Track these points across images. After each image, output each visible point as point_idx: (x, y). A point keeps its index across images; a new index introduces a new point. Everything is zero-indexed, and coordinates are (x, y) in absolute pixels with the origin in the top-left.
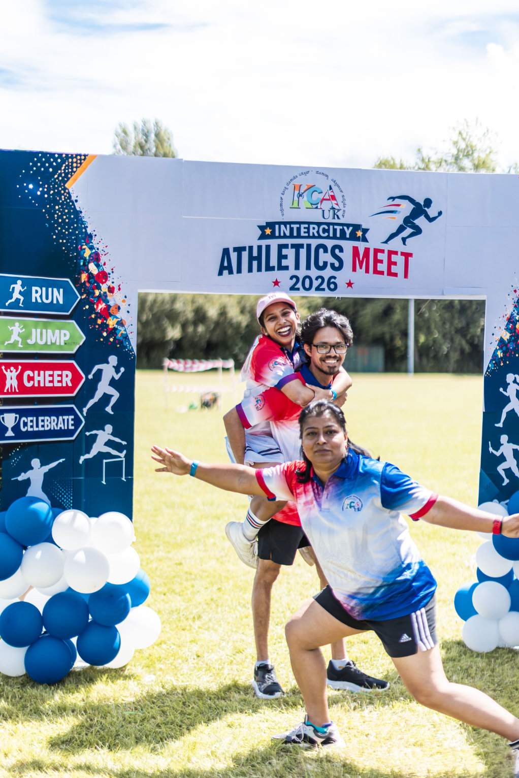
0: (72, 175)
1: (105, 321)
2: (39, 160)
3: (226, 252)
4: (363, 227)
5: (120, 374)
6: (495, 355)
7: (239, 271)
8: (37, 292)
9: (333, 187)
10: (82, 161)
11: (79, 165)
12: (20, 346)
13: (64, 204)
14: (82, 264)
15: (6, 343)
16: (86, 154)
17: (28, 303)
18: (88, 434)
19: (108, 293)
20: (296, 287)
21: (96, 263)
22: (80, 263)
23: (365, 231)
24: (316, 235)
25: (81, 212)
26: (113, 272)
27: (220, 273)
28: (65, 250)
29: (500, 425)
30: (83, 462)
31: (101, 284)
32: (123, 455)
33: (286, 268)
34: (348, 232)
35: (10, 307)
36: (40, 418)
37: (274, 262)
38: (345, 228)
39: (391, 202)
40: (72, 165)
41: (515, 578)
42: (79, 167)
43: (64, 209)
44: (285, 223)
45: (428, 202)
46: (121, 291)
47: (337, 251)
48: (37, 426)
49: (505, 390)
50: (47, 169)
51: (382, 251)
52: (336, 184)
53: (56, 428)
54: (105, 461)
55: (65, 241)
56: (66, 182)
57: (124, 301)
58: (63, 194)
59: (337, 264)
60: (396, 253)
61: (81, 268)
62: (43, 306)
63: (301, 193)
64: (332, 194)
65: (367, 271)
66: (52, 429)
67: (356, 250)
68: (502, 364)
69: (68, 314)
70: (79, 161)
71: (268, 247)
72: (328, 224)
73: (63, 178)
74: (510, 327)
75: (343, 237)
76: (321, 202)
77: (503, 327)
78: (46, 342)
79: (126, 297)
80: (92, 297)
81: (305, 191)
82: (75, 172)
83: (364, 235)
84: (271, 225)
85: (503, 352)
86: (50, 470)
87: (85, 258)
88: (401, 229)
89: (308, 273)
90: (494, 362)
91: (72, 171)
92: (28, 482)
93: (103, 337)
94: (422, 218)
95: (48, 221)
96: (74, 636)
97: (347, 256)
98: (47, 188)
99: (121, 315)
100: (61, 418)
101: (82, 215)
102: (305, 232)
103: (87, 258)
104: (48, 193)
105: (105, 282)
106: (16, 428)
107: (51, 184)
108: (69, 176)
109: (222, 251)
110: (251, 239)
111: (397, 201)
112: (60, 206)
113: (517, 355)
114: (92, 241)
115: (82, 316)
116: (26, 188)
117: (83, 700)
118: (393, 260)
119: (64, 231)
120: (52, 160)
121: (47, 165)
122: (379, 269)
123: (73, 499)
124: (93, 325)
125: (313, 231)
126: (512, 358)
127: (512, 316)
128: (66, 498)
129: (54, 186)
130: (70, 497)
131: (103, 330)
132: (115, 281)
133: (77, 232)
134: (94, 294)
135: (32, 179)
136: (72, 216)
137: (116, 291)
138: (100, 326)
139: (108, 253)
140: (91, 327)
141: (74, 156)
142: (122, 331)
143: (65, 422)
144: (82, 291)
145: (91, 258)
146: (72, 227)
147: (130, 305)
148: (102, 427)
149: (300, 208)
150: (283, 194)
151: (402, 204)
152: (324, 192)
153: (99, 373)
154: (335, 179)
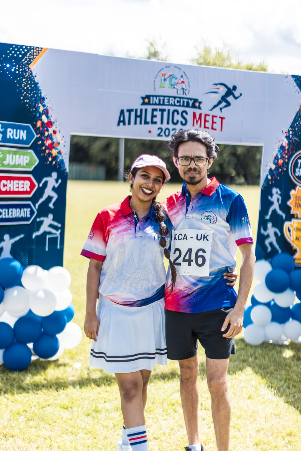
0: (33, 60)
1: (51, 151)
2: (14, 49)
3: (122, 112)
4: (200, 100)
5: (58, 184)
6: (267, 178)
7: (129, 123)
8: (10, 132)
9: (183, 76)
10: (40, 51)
13: (28, 78)
14: (38, 115)
16: (42, 47)
17: (5, 139)
18: (38, 220)
19: (53, 135)
20: (161, 134)
21: (46, 115)
22: (36, 115)
23: (200, 103)
24: (173, 104)
25: (38, 83)
26: (56, 121)
27: (119, 124)
28: (28, 106)
29: (268, 217)
30: (35, 237)
31: (49, 128)
32: (58, 233)
33: (156, 123)
34: (191, 103)
36: (10, 210)
37: (149, 119)
38: (189, 101)
39: (214, 86)
40: (33, 54)
41: (272, 303)
42: (37, 55)
43: (28, 81)
44: (156, 96)
45: (235, 88)
46: (61, 133)
47: (184, 114)
48: (8, 214)
49: (271, 197)
50: (18, 55)
51: (209, 115)
52: (185, 74)
53: (19, 216)
55: (28, 101)
56: (30, 63)
57: (62, 139)
58: (28, 72)
59: (184, 122)
60: (216, 117)
61: (38, 118)
62: (14, 141)
63: (165, 79)
64: (182, 80)
65: (200, 126)
66: (17, 216)
67: (194, 114)
68: (270, 183)
69: (29, 146)
70: (37, 52)
71: (146, 110)
72: (180, 98)
73: (28, 61)
74: (276, 161)
75: (188, 106)
76: (177, 84)
77: (272, 162)
78: (15, 163)
79: (63, 137)
80: (44, 136)
81: (168, 78)
82: (35, 58)
83: (199, 105)
84: (148, 97)
85: (272, 177)
86: (16, 242)
88: (220, 103)
89: (168, 126)
90: (266, 182)
91: (33, 58)
92: (1, 249)
93: (49, 161)
94: (231, 97)
95: (18, 88)
96: (29, 342)
97: (189, 117)
98: (18, 67)
99: (60, 148)
100: (22, 210)
101: (39, 85)
102: (167, 102)
103: (41, 112)
105: (52, 127)
107: (20, 65)
108: (32, 60)
109: (120, 111)
110: (137, 105)
111: (218, 86)
112: (26, 79)
113: (278, 178)
114: (45, 102)
115: (37, 148)
116: (5, 67)
117: (45, 379)
118: (215, 121)
119: (28, 94)
120: (21, 50)
121: (18, 53)
122: (207, 126)
123: (28, 260)
124: (43, 154)
125: (171, 102)
126: (276, 179)
127: (277, 156)
128: (25, 258)
129: (22, 66)
130: (27, 258)
131: (49, 156)
132: (57, 127)
133: (36, 96)
134: (44, 134)
135: (9, 61)
136: (33, 86)
137: (58, 133)
138: (47, 154)
139: (54, 109)
140: (42, 155)
141: (35, 48)
142: (60, 158)
143: (25, 213)
144: (38, 132)
145: (44, 112)
146: (33, 92)
147: (65, 142)
148: (47, 216)
149: (164, 87)
150: (155, 78)
151: (220, 88)
152: (178, 78)
153: (46, 183)
154: (184, 71)
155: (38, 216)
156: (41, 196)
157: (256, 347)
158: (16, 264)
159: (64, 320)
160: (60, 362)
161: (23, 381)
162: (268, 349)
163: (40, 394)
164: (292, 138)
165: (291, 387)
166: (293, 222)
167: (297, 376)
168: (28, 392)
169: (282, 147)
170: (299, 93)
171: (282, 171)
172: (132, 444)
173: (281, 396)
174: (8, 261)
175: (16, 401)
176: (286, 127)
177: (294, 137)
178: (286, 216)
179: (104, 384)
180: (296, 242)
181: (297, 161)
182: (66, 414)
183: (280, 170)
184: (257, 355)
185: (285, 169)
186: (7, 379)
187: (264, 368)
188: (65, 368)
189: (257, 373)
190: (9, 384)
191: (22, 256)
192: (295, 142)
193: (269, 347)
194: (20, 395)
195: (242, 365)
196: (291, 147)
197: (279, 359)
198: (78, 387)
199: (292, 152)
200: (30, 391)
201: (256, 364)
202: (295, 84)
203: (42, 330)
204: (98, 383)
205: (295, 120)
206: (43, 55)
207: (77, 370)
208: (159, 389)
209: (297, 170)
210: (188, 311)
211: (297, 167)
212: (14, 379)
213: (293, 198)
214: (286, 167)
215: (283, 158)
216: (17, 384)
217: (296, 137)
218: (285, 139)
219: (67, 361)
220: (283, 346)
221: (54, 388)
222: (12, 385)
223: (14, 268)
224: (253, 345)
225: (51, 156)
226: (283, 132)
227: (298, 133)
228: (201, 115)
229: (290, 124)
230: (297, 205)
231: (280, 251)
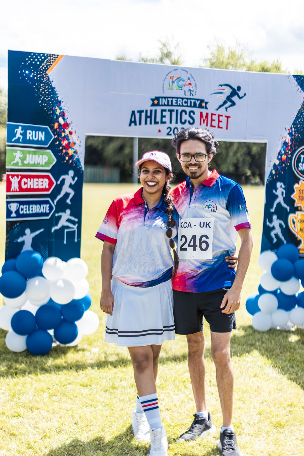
0: (50, 67)
1: (67, 151)
2: (32, 57)
3: (133, 113)
4: (206, 101)
5: (75, 181)
6: (271, 173)
7: (140, 124)
8: (30, 133)
9: (190, 78)
10: (56, 59)
11: (54, 61)
12: (20, 164)
13: (46, 83)
14: (55, 118)
15: (12, 163)
16: (58, 54)
17: (25, 140)
18: (57, 215)
19: (69, 135)
20: (170, 133)
21: (63, 117)
22: (54, 117)
23: (206, 103)
24: (181, 104)
25: (55, 88)
26: (72, 123)
27: (130, 125)
28: (46, 109)
29: (273, 210)
30: (54, 231)
31: (65, 130)
32: (75, 227)
33: (165, 123)
34: (198, 103)
35: (15, 142)
36: (31, 206)
37: (158, 119)
38: (196, 101)
39: (220, 87)
40: (50, 61)
41: (279, 292)
42: (54, 62)
43: (46, 86)
44: (165, 98)
45: (239, 88)
46: (76, 133)
47: (192, 114)
48: (29, 210)
49: (276, 191)
50: (36, 62)
51: (215, 115)
52: (192, 77)
53: (39, 212)
54: (66, 231)
55: (46, 104)
56: (46, 70)
57: (77, 140)
58: (45, 77)
59: (191, 121)
60: (222, 116)
61: (55, 120)
62: (33, 142)
63: (173, 81)
64: (189, 82)
65: (207, 125)
66: (37, 212)
67: (201, 113)
68: (275, 178)
69: (47, 146)
70: (54, 59)
71: (156, 111)
72: (187, 99)
73: (45, 68)
74: (280, 157)
75: (195, 106)
76: (184, 86)
77: (276, 157)
78: (35, 163)
79: (79, 137)
80: (61, 137)
81: (175, 80)
82: (52, 65)
83: (206, 105)
84: (157, 98)
85: (276, 171)
86: (36, 236)
87: (57, 114)
88: (225, 103)
89: (176, 126)
90: (271, 176)
92: (23, 243)
93: (65, 160)
94: (236, 97)
95: (37, 92)
96: (50, 329)
97: (197, 117)
98: (36, 73)
99: (76, 147)
100: (42, 206)
101: (56, 90)
102: (175, 103)
103: (58, 114)
104: (36, 76)
105: (68, 128)
106: (17, 212)
107: (38, 71)
108: (49, 67)
109: (131, 112)
110: (147, 106)
111: (223, 87)
112: (43, 84)
113: (282, 173)
114: (61, 105)
115: (55, 148)
116: (25, 73)
117: (65, 362)
118: (220, 120)
119: (45, 98)
120: (39, 57)
121: (36, 60)
122: (213, 124)
123: (48, 252)
124: (61, 153)
125: (179, 103)
126: (280, 174)
127: (280, 151)
128: (45, 251)
129: (40, 72)
130: (47, 251)
131: (66, 156)
132: (73, 128)
133: (53, 99)
134: (61, 135)
135: (27, 68)
136: (50, 90)
137: (73, 133)
138: (64, 154)
139: (69, 112)
140: (59, 154)
141: (51, 55)
142: (76, 157)
143: (44, 208)
144: (55, 133)
145: (60, 115)
146: (50, 96)
147: (81, 142)
148: (64, 211)
149: (173, 89)
150: (164, 81)
151: (226, 89)
152: (186, 81)
153: (63, 181)
154: (191, 74)
155: (56, 211)
156: (59, 193)
157: (263, 333)
158: (37, 256)
159: (82, 307)
160: (79, 348)
161: (45, 364)
162: (274, 335)
163: (61, 374)
164: (295, 135)
165: (294, 366)
166: (297, 214)
167: (301, 357)
168: (51, 373)
169: (285, 143)
170: (300, 92)
171: (286, 166)
172: (145, 410)
173: (285, 374)
174: (30, 253)
175: (39, 380)
176: (289, 125)
177: (297, 134)
178: (290, 209)
179: (121, 366)
180: (300, 233)
181: (299, 156)
182: (86, 391)
183: (284, 165)
184: (264, 340)
185: (288, 164)
186: (30, 363)
187: (270, 351)
188: (84, 352)
189: (263, 355)
190: (32, 367)
191: (42, 249)
192: (297, 138)
193: (275, 333)
194: (43, 375)
195: (250, 348)
196: (294, 143)
197: (285, 342)
198: (96, 368)
199: (294, 148)
200: (53, 372)
201: (263, 348)
202: (296, 83)
203: (62, 317)
204: (114, 365)
205: (297, 118)
206: (59, 62)
207: (95, 354)
208: (171, 369)
209: (300, 164)
210: (193, 291)
211: (300, 162)
212: (37, 362)
213: (297, 192)
214: (289, 162)
215: (286, 154)
216: (40, 366)
217: (299, 134)
218: (288, 136)
219: (85, 347)
220: (289, 332)
221: (74, 369)
222: (35, 367)
223: (35, 259)
224: (261, 331)
225: (67, 155)
226: (285, 129)
227: (301, 129)
228: (207, 114)
229: (292, 121)
230: (300, 198)
231: (285, 242)
